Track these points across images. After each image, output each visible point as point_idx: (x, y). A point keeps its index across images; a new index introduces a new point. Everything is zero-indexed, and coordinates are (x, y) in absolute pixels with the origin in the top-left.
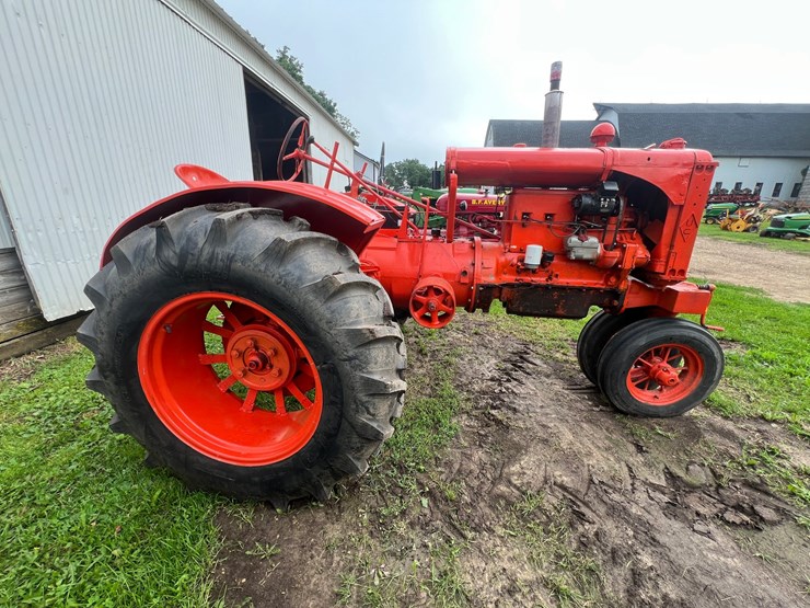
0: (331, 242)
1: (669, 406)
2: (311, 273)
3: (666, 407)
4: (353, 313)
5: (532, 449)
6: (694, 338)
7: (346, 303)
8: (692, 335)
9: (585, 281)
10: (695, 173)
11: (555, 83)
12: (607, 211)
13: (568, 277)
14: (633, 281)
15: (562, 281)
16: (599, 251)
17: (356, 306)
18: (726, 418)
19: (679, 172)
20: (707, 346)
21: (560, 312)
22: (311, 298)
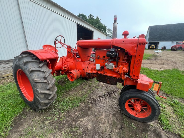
0: (37, 62)
1: (140, 118)
2: (28, 68)
3: (139, 118)
4: (34, 76)
5: (90, 116)
6: (145, 99)
7: (33, 74)
8: (145, 98)
9: (113, 75)
10: (138, 45)
11: (115, 21)
12: (113, 56)
13: (108, 73)
14: (127, 77)
15: (107, 74)
16: (113, 67)
17: (35, 75)
18: (163, 130)
19: (133, 46)
20: (151, 103)
21: (108, 82)
22: (28, 72)
